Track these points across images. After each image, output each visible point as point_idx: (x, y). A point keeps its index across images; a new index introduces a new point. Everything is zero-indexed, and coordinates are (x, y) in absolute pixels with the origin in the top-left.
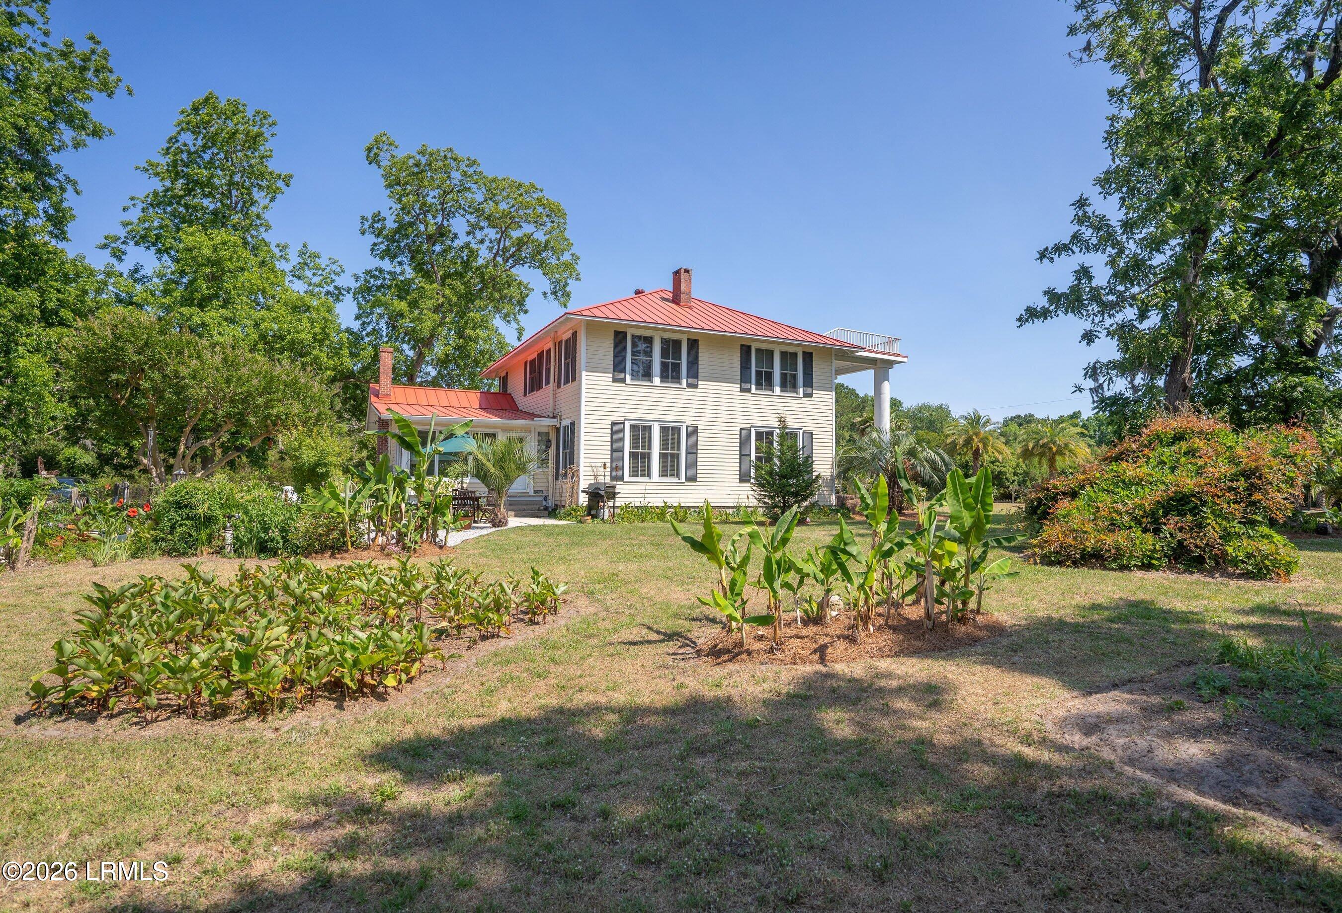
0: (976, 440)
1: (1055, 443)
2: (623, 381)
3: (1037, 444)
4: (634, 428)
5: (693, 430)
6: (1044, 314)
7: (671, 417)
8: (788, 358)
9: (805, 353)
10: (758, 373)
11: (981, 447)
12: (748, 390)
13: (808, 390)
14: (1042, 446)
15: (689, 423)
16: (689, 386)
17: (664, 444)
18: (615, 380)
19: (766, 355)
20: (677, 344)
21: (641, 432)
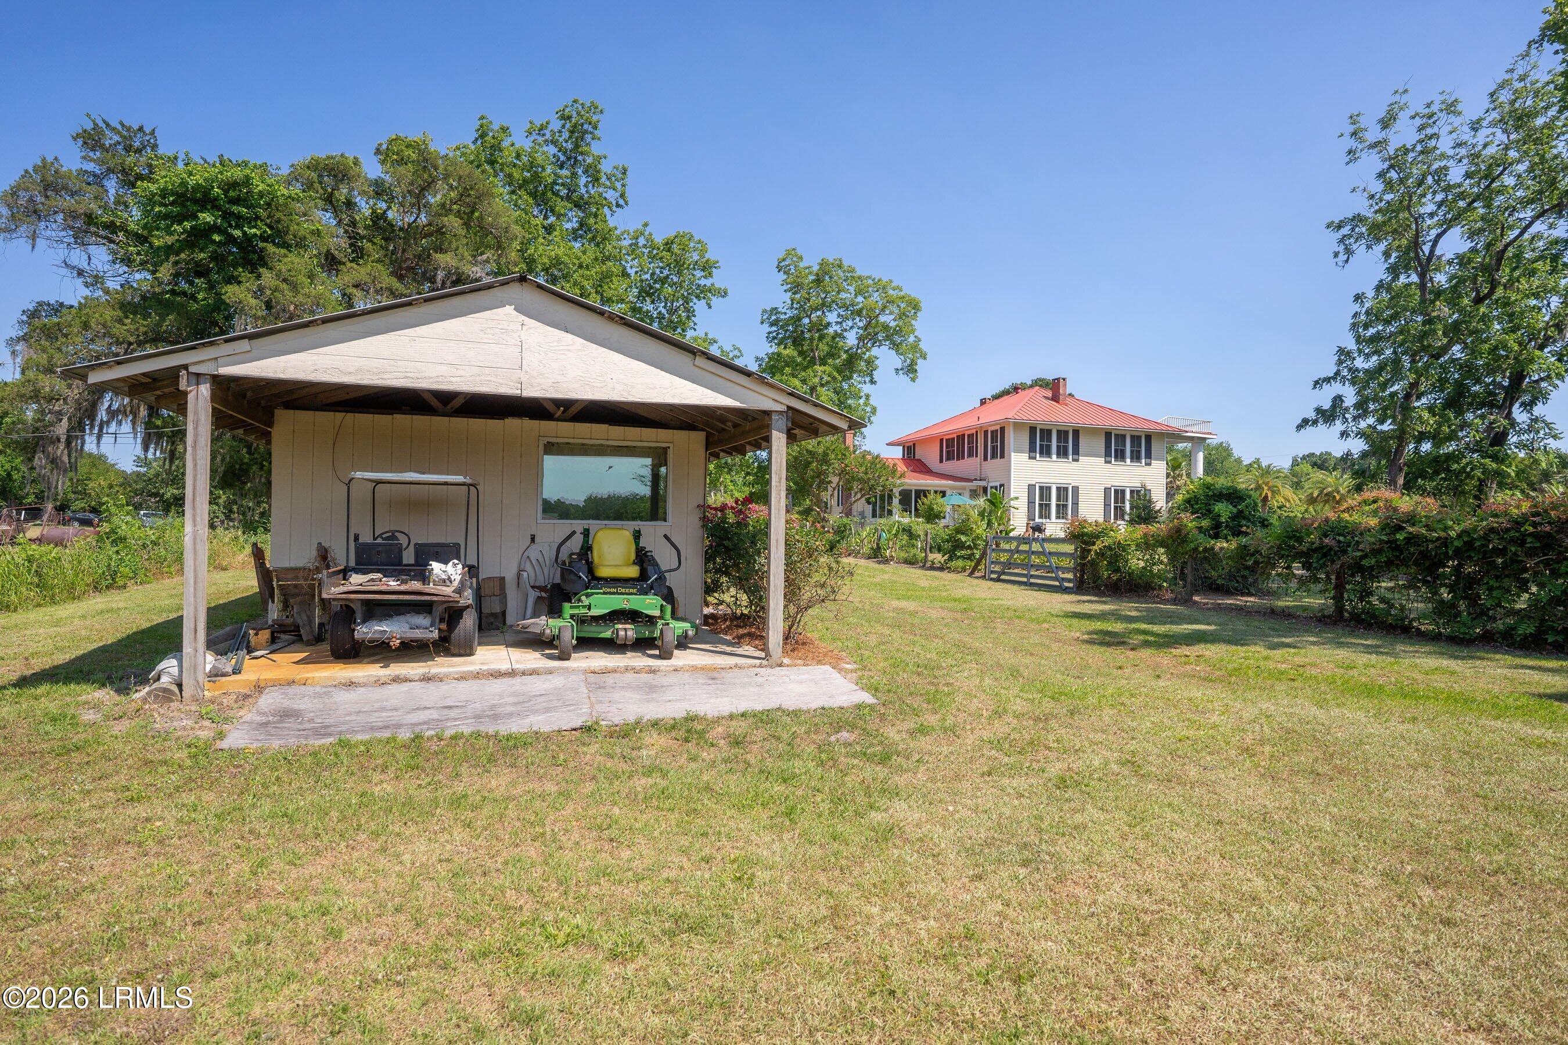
0: (1266, 488)
1: (1338, 492)
2: (1035, 458)
3: (1321, 492)
4: (1041, 488)
5: (1076, 489)
6: (1315, 422)
7: (1063, 481)
8: (1136, 439)
9: (1146, 436)
10: (1116, 450)
11: (1269, 495)
12: (1110, 462)
13: (1148, 461)
14: (1326, 495)
15: (1074, 484)
16: (1074, 460)
17: (1058, 499)
18: (1030, 458)
19: (1121, 438)
20: (1066, 433)
21: (1045, 491)
